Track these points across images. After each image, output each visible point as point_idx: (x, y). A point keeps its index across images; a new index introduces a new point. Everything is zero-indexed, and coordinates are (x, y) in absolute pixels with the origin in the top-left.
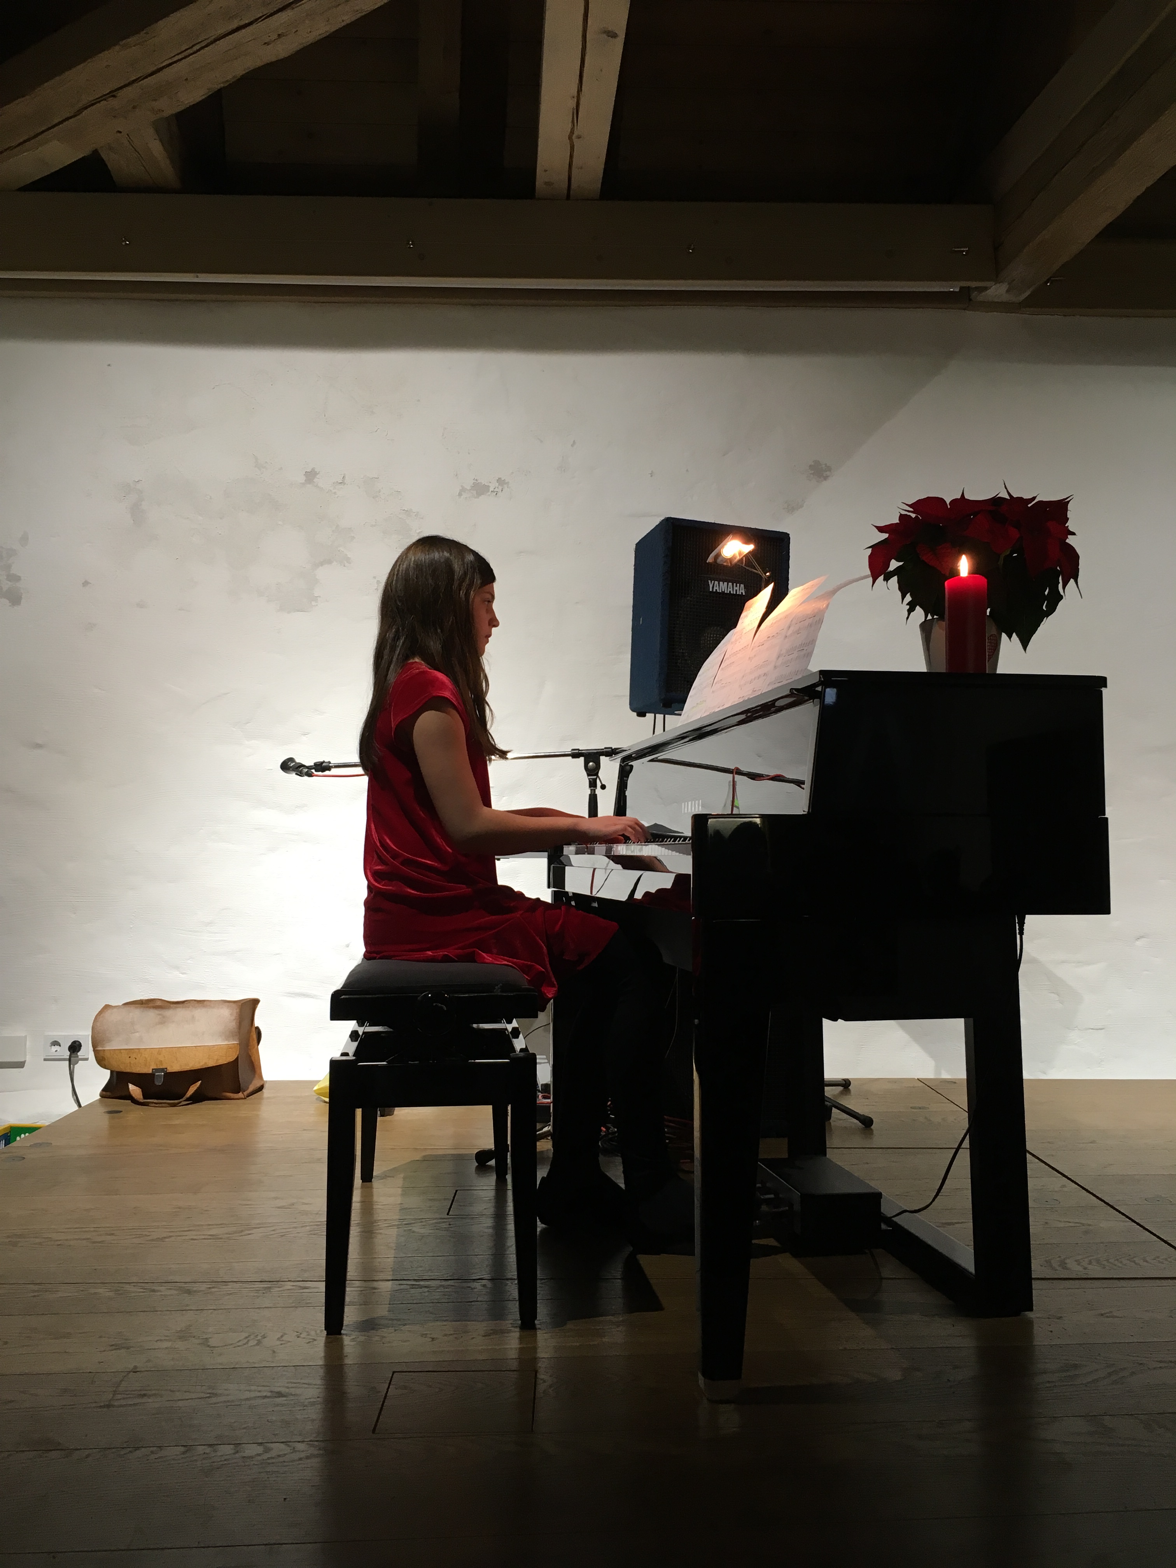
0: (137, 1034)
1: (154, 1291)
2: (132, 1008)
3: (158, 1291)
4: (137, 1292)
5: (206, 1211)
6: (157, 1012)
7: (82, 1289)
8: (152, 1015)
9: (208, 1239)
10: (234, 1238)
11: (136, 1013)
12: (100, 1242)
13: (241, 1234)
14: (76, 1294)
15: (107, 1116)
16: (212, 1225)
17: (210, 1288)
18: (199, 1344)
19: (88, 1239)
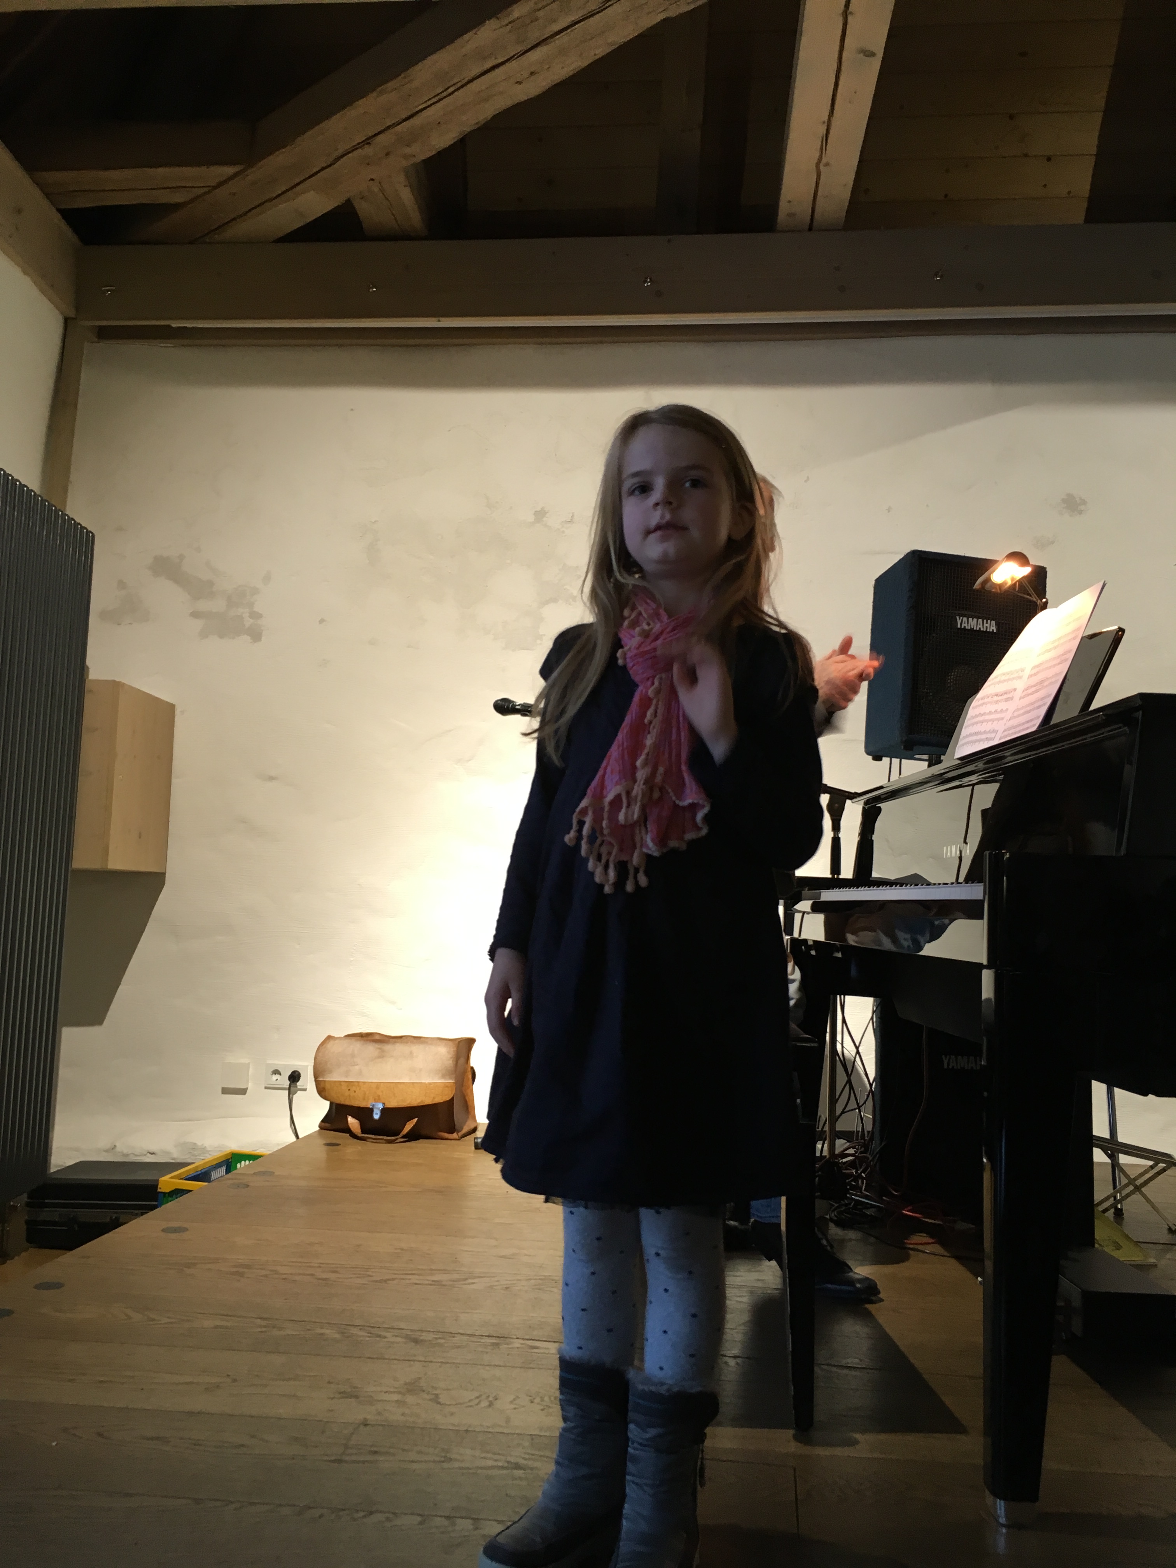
0: (357, 1067)
1: (379, 1336)
2: (353, 1039)
3: (385, 1337)
4: (363, 1336)
5: (427, 1254)
6: (377, 1046)
7: (309, 1328)
8: (371, 1049)
9: (431, 1285)
10: (456, 1286)
11: (357, 1045)
12: (325, 1279)
13: (464, 1282)
14: (302, 1333)
15: (326, 1148)
16: (435, 1270)
17: (436, 1339)
18: (430, 1400)
19: (312, 1275)
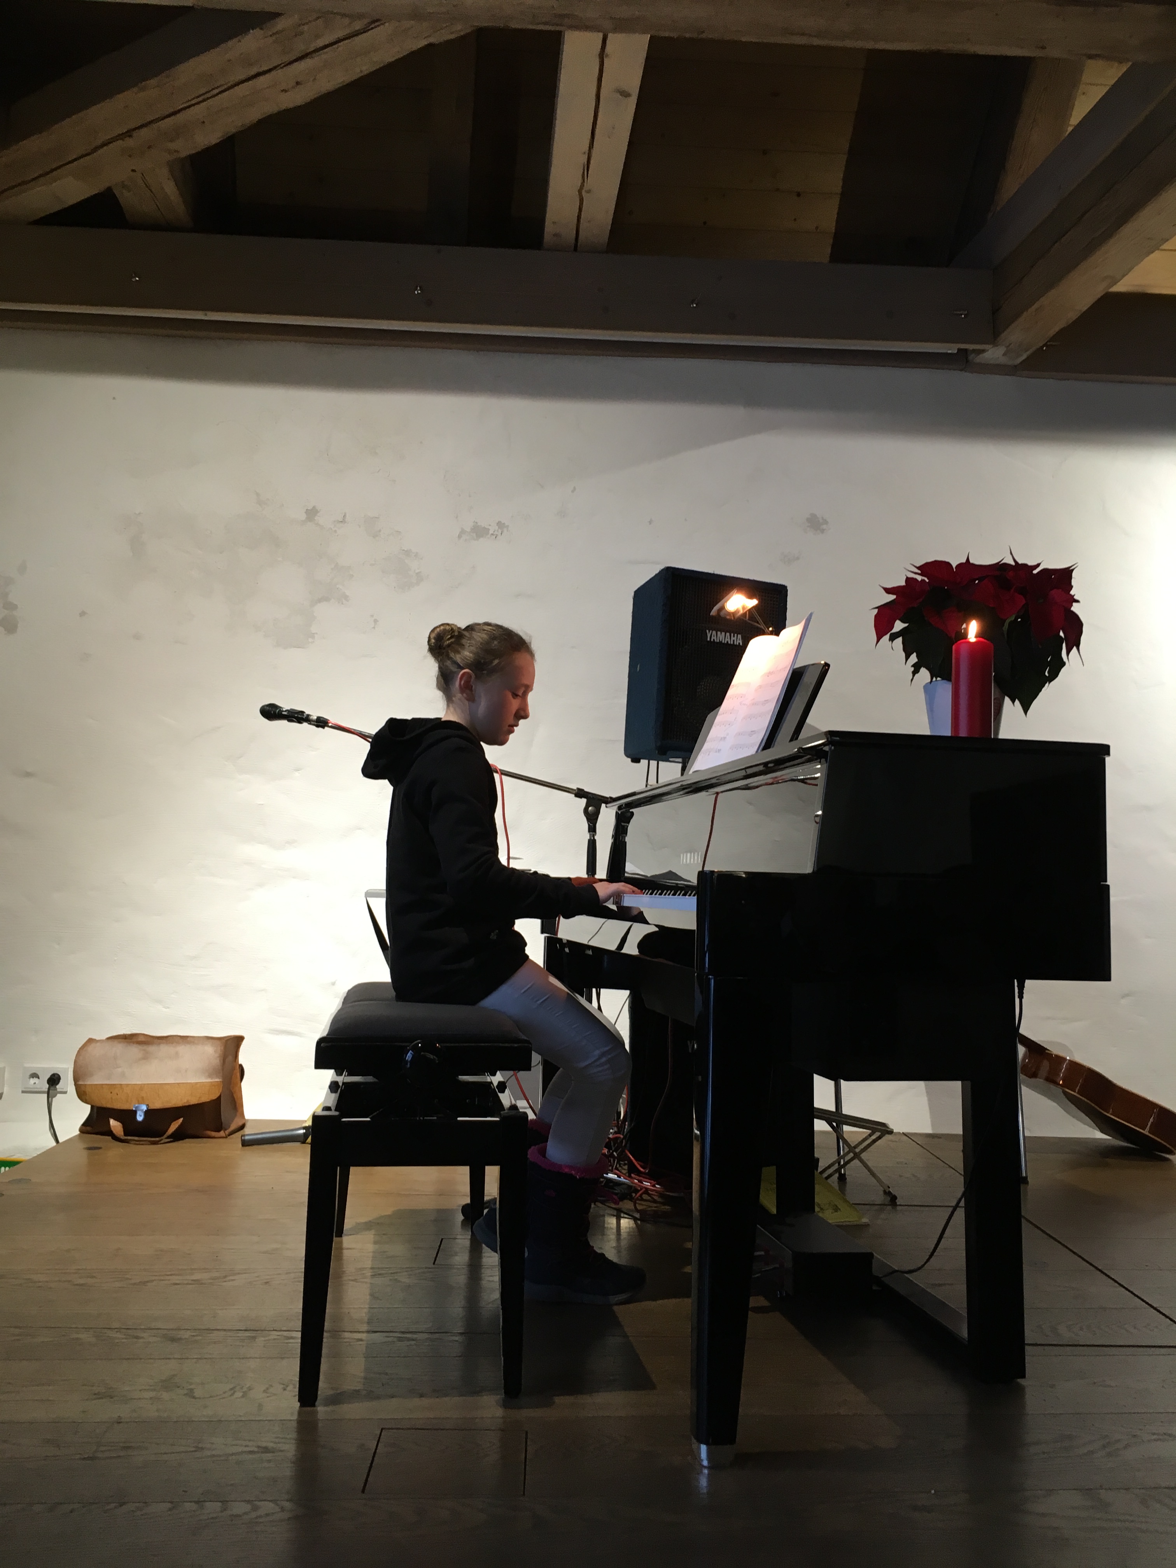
0: (120, 1070)
1: (137, 1337)
2: (116, 1041)
3: (142, 1338)
4: (119, 1338)
5: (189, 1254)
6: (140, 1047)
7: (63, 1334)
8: (134, 1051)
9: (191, 1284)
10: (216, 1284)
11: (119, 1048)
12: (82, 1285)
13: (224, 1280)
14: (57, 1339)
15: (87, 1151)
16: (195, 1269)
17: (193, 1336)
18: (185, 1395)
19: (69, 1281)
